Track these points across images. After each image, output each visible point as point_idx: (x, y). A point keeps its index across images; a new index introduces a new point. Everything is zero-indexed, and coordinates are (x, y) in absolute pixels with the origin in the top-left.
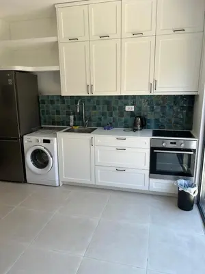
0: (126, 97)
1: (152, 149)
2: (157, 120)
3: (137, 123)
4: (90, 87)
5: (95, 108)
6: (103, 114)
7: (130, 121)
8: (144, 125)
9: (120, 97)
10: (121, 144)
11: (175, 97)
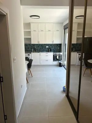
0: (46, 44)
1: (54, 55)
2: (53, 49)
3: (49, 50)
4: (39, 42)
5: (38, 47)
6: (41, 48)
7: (47, 50)
8: (51, 51)
9: (45, 44)
10: (47, 54)
11: (57, 44)
